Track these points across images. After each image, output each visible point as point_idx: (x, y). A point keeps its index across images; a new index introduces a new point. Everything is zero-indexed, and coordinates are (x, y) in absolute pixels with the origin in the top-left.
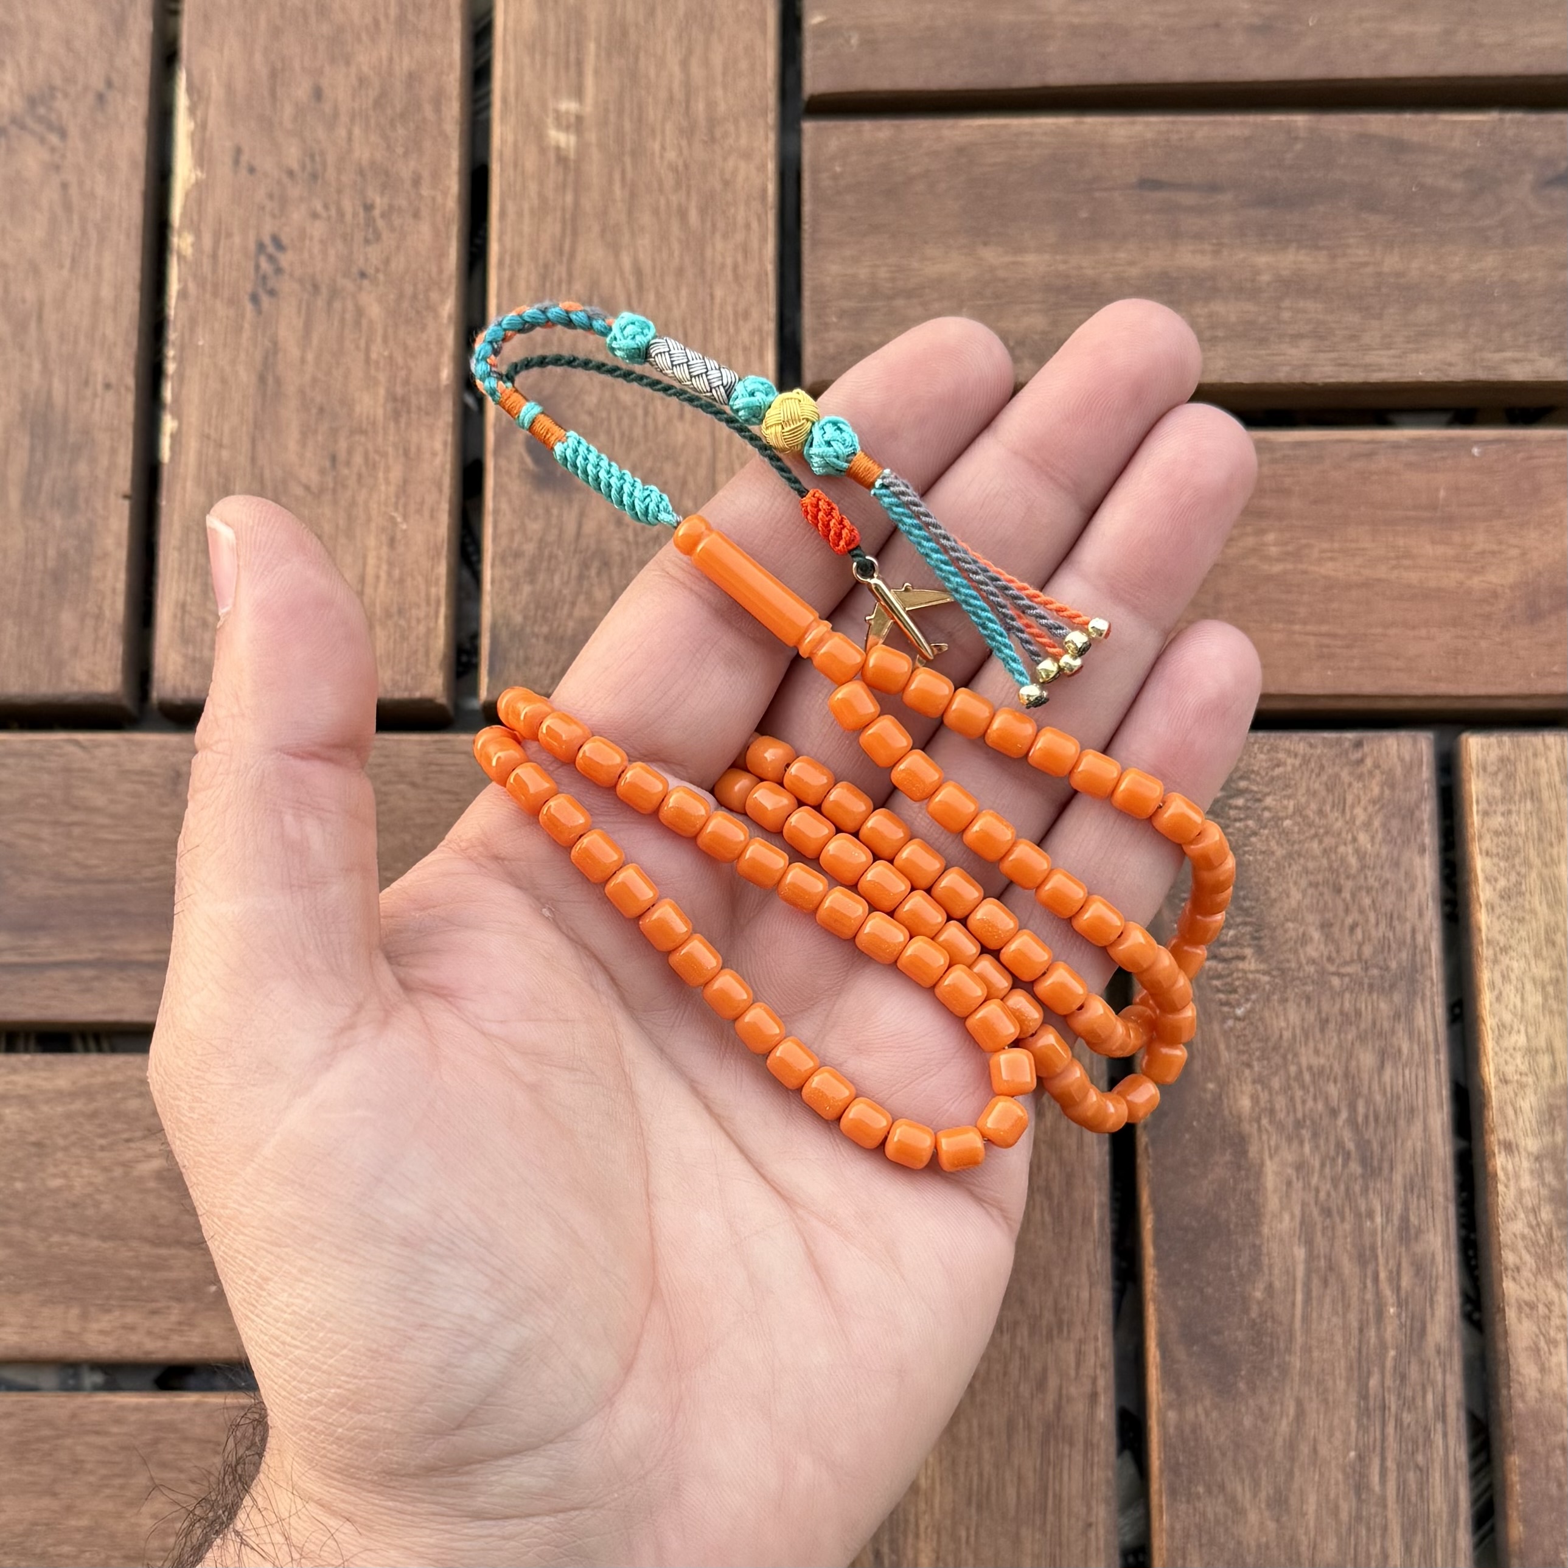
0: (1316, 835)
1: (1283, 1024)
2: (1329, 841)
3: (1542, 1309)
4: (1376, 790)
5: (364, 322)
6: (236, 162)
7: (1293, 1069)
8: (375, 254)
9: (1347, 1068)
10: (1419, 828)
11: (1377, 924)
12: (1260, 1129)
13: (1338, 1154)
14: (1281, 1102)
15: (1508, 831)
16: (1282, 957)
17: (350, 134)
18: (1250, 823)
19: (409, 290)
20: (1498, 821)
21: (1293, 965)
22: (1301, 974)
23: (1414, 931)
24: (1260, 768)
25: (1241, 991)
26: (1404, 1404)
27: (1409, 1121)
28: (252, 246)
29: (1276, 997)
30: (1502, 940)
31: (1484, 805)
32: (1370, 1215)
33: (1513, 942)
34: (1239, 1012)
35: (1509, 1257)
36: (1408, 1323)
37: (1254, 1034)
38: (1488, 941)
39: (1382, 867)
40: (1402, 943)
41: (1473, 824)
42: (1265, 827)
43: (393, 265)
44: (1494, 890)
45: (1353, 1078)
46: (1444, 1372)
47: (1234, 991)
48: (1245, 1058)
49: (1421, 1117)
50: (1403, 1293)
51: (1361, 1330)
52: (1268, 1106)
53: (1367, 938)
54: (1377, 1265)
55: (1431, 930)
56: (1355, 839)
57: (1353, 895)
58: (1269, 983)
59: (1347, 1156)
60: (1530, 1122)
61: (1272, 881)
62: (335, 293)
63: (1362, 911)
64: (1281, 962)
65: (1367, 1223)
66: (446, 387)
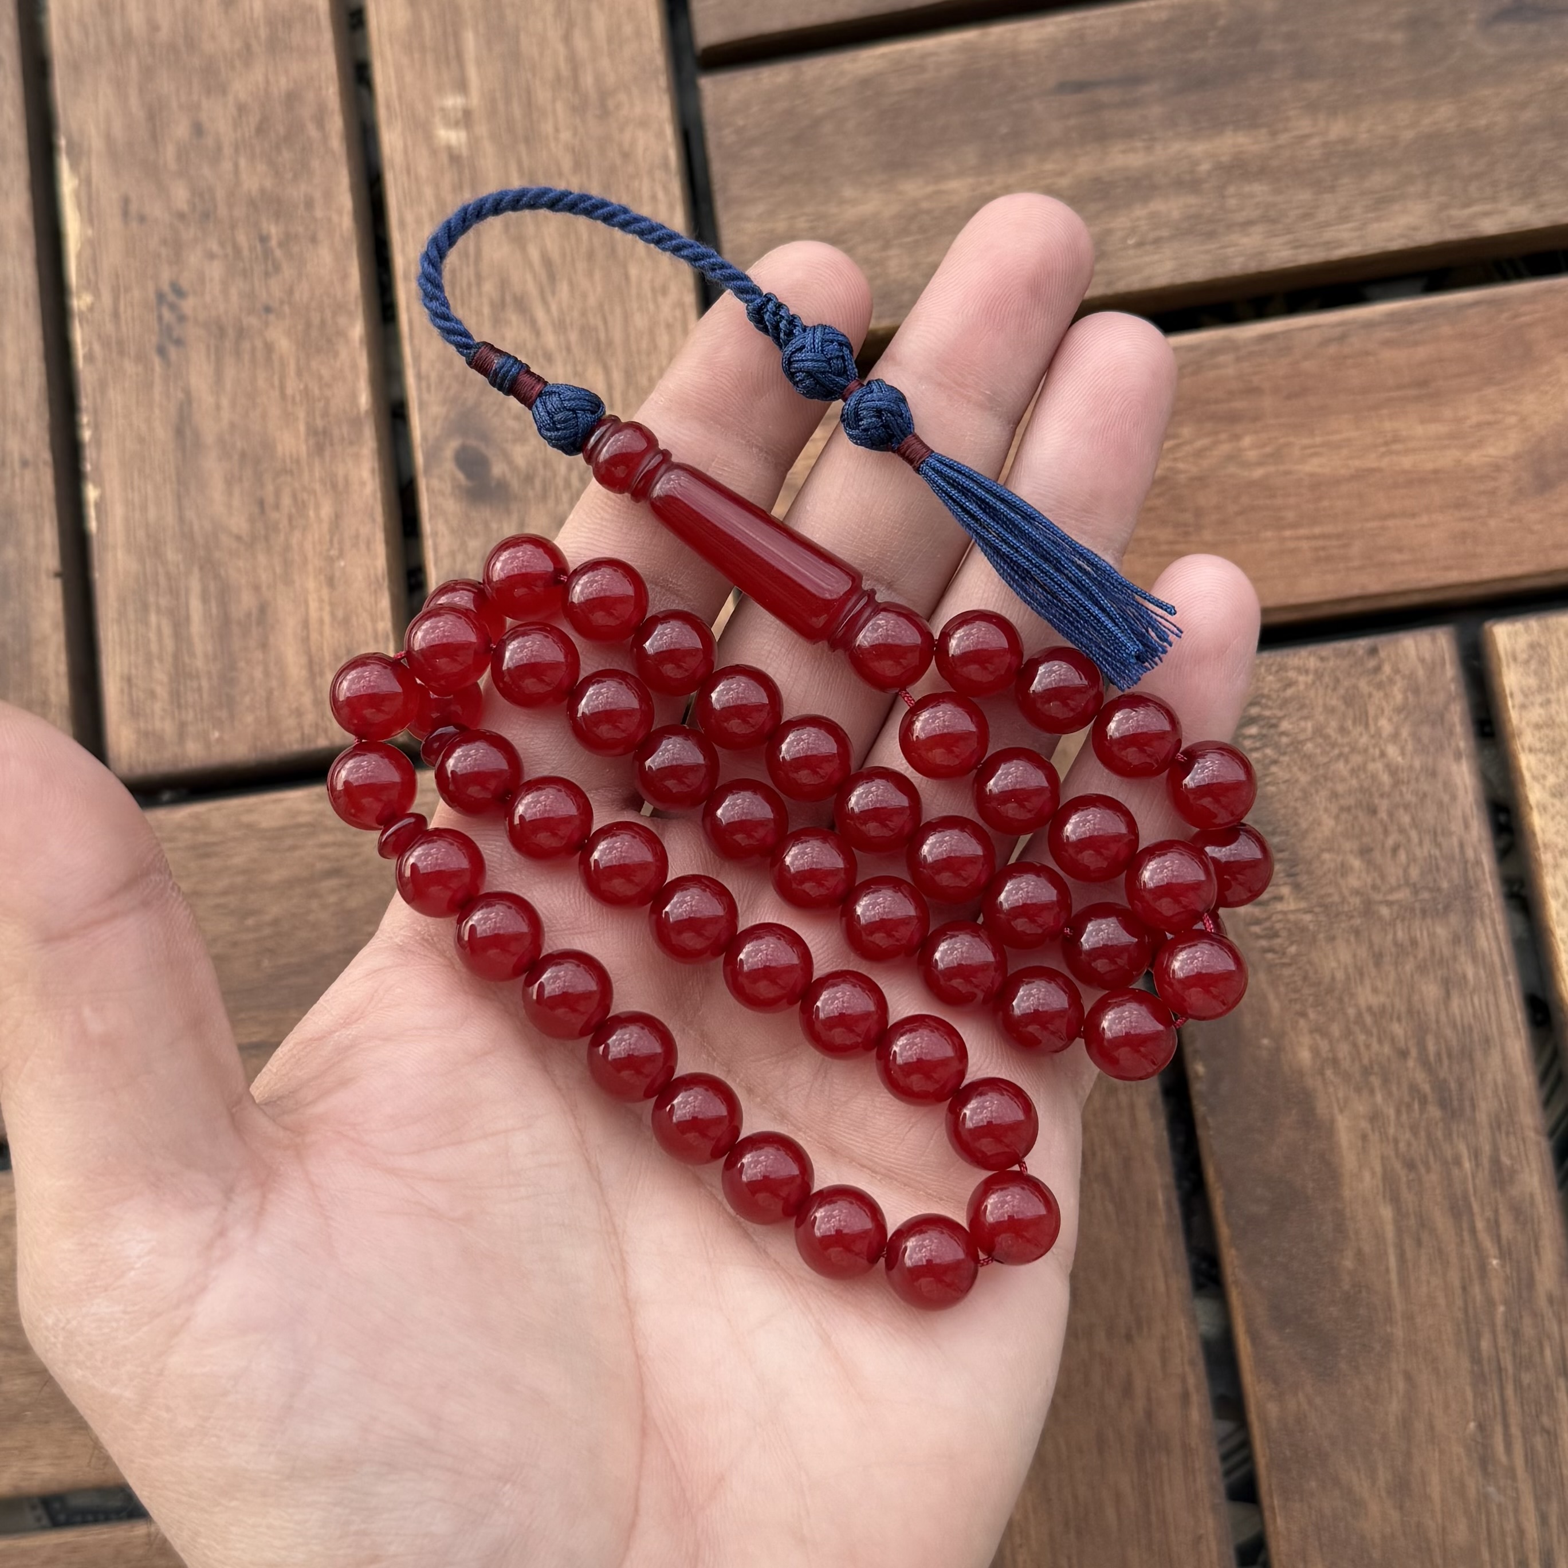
0: (1340, 755)
1: (1334, 964)
2: (1357, 759)
4: (1399, 698)
5: (275, 357)
6: (125, 213)
7: (1351, 1012)
8: (277, 287)
9: (1409, 1001)
10: (1451, 733)
11: (1421, 843)
12: (1324, 1080)
13: (1413, 1099)
14: (1344, 1050)
15: (1550, 723)
16: (1323, 892)
17: (236, 166)
18: (1268, 751)
19: (316, 320)
20: (1536, 714)
21: (1336, 898)
22: (1346, 908)
23: (1462, 846)
24: (1270, 691)
25: (1284, 933)
26: (1520, 1363)
27: (1486, 1053)
28: (152, 296)
29: (1321, 936)
30: (1559, 843)
31: (1519, 699)
32: (1458, 1161)
36: (1515, 1274)
37: (1305, 978)
38: (1545, 845)
39: (1417, 780)
40: (1450, 859)
41: (1510, 720)
42: (1284, 754)
43: (297, 296)
44: (1544, 787)
45: (1419, 1013)
46: (1560, 1322)
47: (1276, 935)
48: (1298, 1007)
49: (1498, 1048)
50: (1504, 1242)
51: (1464, 1289)
52: (1330, 1055)
53: (1412, 859)
54: (1471, 1214)
55: (1480, 841)
56: (1383, 754)
57: (1391, 815)
58: (1311, 921)
59: (1424, 1101)
61: (1301, 811)
62: (241, 333)
63: (1402, 831)
64: (1322, 897)
65: (1456, 1172)
66: (367, 412)
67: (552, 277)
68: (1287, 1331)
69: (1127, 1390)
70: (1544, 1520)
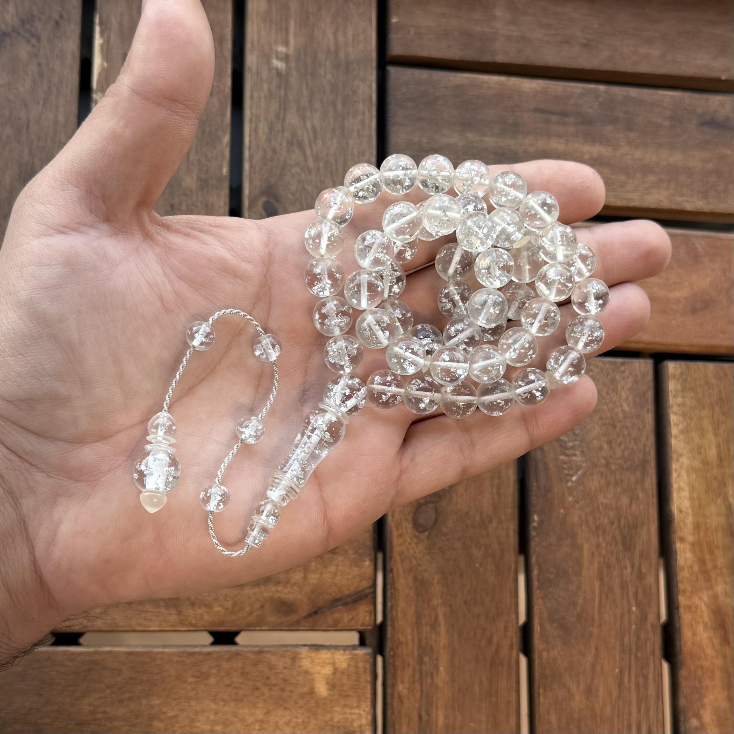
1: (591, 485)
2: (611, 405)
3: (693, 609)
4: (630, 384)
7: (595, 505)
9: (617, 504)
10: (647, 402)
11: (630, 442)
12: (581, 529)
13: (613, 541)
14: (591, 519)
16: (591, 455)
19: (207, 130)
20: (679, 400)
21: (596, 459)
22: (599, 463)
23: (645, 446)
25: (574, 469)
26: (638, 648)
27: (642, 527)
29: (589, 473)
30: (680, 451)
31: (674, 392)
32: (626, 568)
33: (684, 452)
34: (574, 479)
35: (681, 587)
36: (640, 614)
38: (675, 451)
39: (632, 418)
40: (640, 450)
41: (669, 401)
44: (677, 429)
45: (619, 508)
46: (654, 637)
47: (572, 469)
48: (575, 499)
49: (646, 526)
50: (638, 600)
51: (621, 617)
52: (585, 520)
53: (626, 448)
54: (628, 589)
55: (651, 446)
56: (621, 406)
57: (621, 430)
58: (586, 466)
59: (617, 543)
60: (690, 530)
63: (624, 437)
64: (591, 457)
65: (625, 572)
66: (226, 176)
67: (315, 137)
68: (555, 625)
69: (490, 641)
70: (639, 710)
